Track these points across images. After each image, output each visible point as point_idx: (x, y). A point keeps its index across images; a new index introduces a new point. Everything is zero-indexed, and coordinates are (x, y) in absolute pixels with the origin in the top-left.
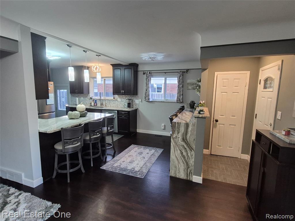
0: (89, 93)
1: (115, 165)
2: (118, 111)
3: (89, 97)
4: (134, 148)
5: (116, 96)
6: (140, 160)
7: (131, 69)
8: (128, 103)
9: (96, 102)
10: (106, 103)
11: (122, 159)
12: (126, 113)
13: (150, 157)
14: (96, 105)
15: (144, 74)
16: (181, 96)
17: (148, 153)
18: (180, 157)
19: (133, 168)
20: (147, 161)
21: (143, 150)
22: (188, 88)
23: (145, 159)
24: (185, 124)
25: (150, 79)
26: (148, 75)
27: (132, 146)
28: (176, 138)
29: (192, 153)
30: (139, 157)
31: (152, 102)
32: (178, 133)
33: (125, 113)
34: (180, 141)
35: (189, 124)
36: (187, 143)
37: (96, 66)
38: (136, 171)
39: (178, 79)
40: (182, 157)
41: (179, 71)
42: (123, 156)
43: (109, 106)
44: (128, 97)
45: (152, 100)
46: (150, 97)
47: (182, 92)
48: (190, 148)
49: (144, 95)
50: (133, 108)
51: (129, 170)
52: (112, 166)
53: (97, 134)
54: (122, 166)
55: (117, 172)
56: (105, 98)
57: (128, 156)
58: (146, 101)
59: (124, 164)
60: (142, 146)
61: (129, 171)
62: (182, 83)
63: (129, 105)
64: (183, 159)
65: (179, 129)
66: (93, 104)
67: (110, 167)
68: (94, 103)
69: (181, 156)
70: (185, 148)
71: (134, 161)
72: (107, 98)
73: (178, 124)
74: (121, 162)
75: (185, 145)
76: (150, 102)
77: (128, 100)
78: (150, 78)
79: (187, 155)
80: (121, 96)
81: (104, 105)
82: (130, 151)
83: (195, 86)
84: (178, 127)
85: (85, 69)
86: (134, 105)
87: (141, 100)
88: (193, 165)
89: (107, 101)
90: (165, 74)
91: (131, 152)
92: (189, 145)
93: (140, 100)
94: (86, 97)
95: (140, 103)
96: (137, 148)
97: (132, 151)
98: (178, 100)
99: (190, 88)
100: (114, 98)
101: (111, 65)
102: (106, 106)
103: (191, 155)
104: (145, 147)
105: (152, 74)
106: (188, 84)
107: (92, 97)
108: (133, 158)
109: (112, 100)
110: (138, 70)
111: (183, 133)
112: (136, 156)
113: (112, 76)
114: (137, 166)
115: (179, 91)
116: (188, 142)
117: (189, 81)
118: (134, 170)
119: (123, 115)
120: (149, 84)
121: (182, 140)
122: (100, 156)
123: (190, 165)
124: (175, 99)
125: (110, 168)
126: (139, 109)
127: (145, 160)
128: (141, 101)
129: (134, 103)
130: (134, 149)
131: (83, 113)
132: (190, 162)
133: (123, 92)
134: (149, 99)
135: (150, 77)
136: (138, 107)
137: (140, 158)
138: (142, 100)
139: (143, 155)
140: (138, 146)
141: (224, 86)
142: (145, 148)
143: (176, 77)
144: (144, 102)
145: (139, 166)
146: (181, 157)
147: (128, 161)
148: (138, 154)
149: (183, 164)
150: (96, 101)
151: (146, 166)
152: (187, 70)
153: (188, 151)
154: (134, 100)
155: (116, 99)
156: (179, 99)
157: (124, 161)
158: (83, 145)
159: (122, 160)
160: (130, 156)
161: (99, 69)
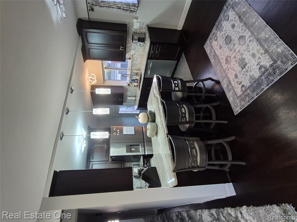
0: (123, 87)
1: (239, 92)
2: (149, 58)
3: (128, 87)
4: (212, 47)
5: (127, 56)
6: (244, 47)
7: (87, 32)
8: (138, 42)
9: (134, 80)
10: (136, 69)
11: (229, 75)
12: (153, 47)
13: (245, 24)
14: (138, 80)
15: (93, 10)
17: (233, 26)
19: (260, 69)
20: (253, 34)
21: (222, 33)
23: (247, 38)
27: (207, 48)
30: (236, 46)
33: (153, 49)
37: (89, 80)
38: (271, 66)
42: (225, 71)
43: (139, 65)
44: (130, 39)
46: (131, 1)
49: (128, 13)
50: (145, 34)
51: (261, 76)
52: (238, 98)
53: (184, 111)
54: (247, 83)
55: (256, 97)
56: (129, 69)
57: (226, 63)
58: (137, 10)
59: (242, 78)
60: (212, 32)
61: (263, 77)
63: (142, 40)
66: (136, 84)
67: (240, 102)
68: (135, 82)
71: (243, 60)
72: (129, 66)
74: (236, 80)
76: (138, 3)
77: (134, 42)
80: (128, 49)
81: (138, 72)
82: (215, 55)
85: (95, 92)
86: (141, 31)
87: (135, 18)
89: (133, 68)
91: (220, 57)
93: (135, 20)
94: (127, 89)
95: (139, 20)
96: (214, 43)
97: (218, 53)
100: (130, 59)
101: (85, 61)
102: (139, 70)
104: (215, 27)
107: (127, 83)
108: (235, 57)
109: (132, 61)
110: (88, 20)
112: (231, 50)
113: (101, 61)
114: (259, 58)
118: (265, 68)
119: (155, 52)
120: (108, 3)
122: (213, 107)
125: (243, 103)
126: (148, 23)
127: (250, 37)
128: (137, 18)
129: (138, 31)
130: (214, 47)
131: (150, 118)
133: (122, 48)
134: (134, 5)
136: (145, 25)
137: (240, 44)
139: (235, 37)
140: (211, 39)
142: (217, 27)
144: (138, 14)
145: (258, 55)
147: (238, 68)
148: (227, 44)
150: (132, 80)
151: (266, 40)
154: (134, 30)
155: (131, 57)
157: (236, 76)
158: (198, 139)
159: (232, 77)
160: (226, 60)
161: (92, 76)
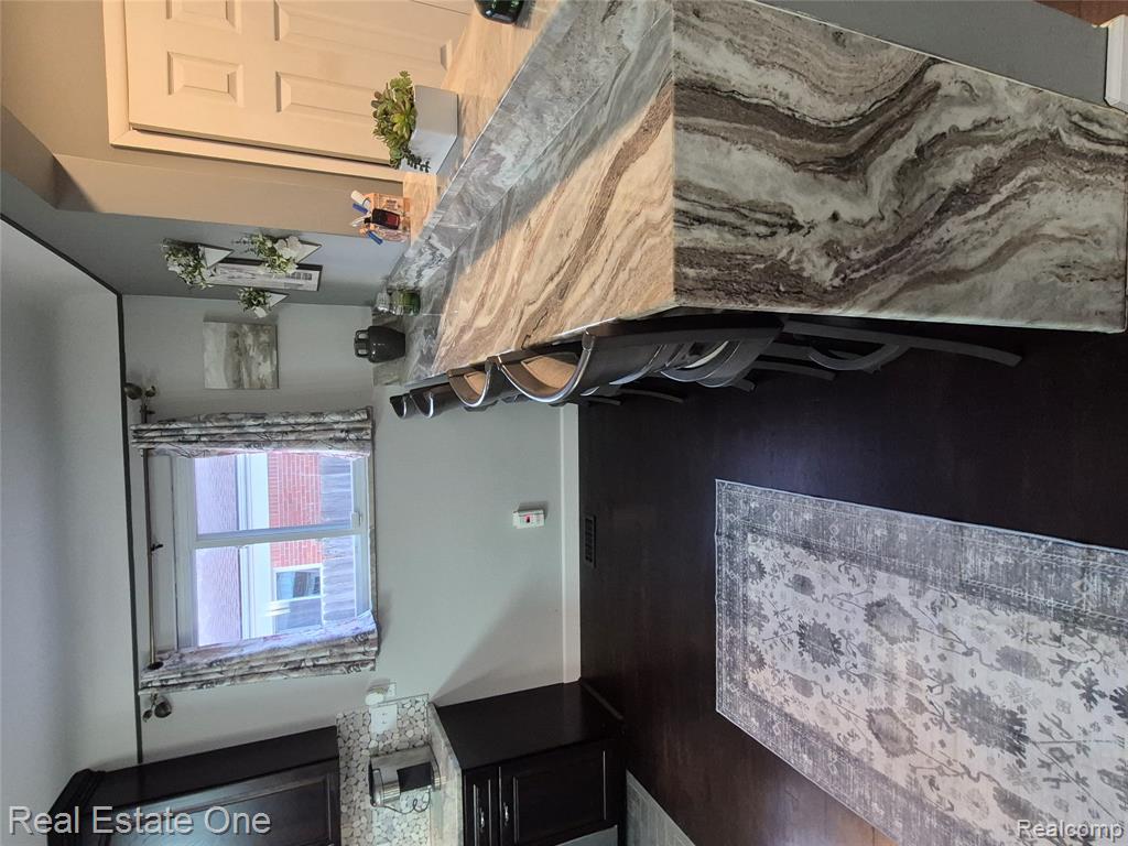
11: (964, 815)
12: (479, 796)
13: (853, 558)
15: (163, 709)
16: (327, 420)
17: (803, 586)
18: (993, 222)
20: (919, 576)
21: (770, 626)
22: (270, 380)
23: (905, 601)
24: (687, 128)
25: (207, 651)
26: (174, 679)
28: (844, 252)
29: (954, 90)
30: (879, 652)
31: (378, 615)
32: (794, 227)
34: (866, 211)
35: (686, 73)
36: (879, 133)
39: (206, 454)
40: (996, 199)
41: (137, 449)
42: (918, 801)
44: (356, 794)
45: (369, 613)
46: (345, 629)
47: (296, 415)
48: (916, 104)
49: (338, 677)
57: (891, 754)
58: (378, 653)
60: (722, 641)
62: (230, 420)
63: (417, 777)
64: (1006, 191)
65: (754, 206)
69: (982, 210)
70: (919, 151)
71: (973, 702)
73: (700, 220)
75: (892, 151)
76: (379, 628)
77: (379, 799)
78: (196, 659)
79: (975, 144)
83: (250, 340)
84: (730, 218)
87: (371, 690)
88: (1034, 96)
90: (168, 546)
91: (833, 731)
92: (894, 112)
97: (807, 716)
98: (352, 436)
99: (265, 370)
103: (964, 103)
104: (721, 618)
105: (161, 645)
106: (238, 383)
108: (917, 705)
111: (786, 160)
112: (867, 679)
114: (1066, 663)
115: (292, 437)
116: (864, 119)
117: (216, 378)
119: (497, 816)
120: (243, 660)
121: (851, 186)
123: (1037, 121)
124: (351, 457)
126: (433, 694)
127: (917, 594)
128: (381, 687)
132: (1022, 125)
134: (361, 639)
135: (189, 661)
136: (421, 706)
138: (369, 685)
141: (231, 89)
142: (733, 616)
143: (192, 464)
144: (384, 668)
145: (1043, 652)
146: (994, 209)
147: (986, 758)
149: (1036, 190)
152: (131, 390)
153: (937, 130)
156: (348, 431)
